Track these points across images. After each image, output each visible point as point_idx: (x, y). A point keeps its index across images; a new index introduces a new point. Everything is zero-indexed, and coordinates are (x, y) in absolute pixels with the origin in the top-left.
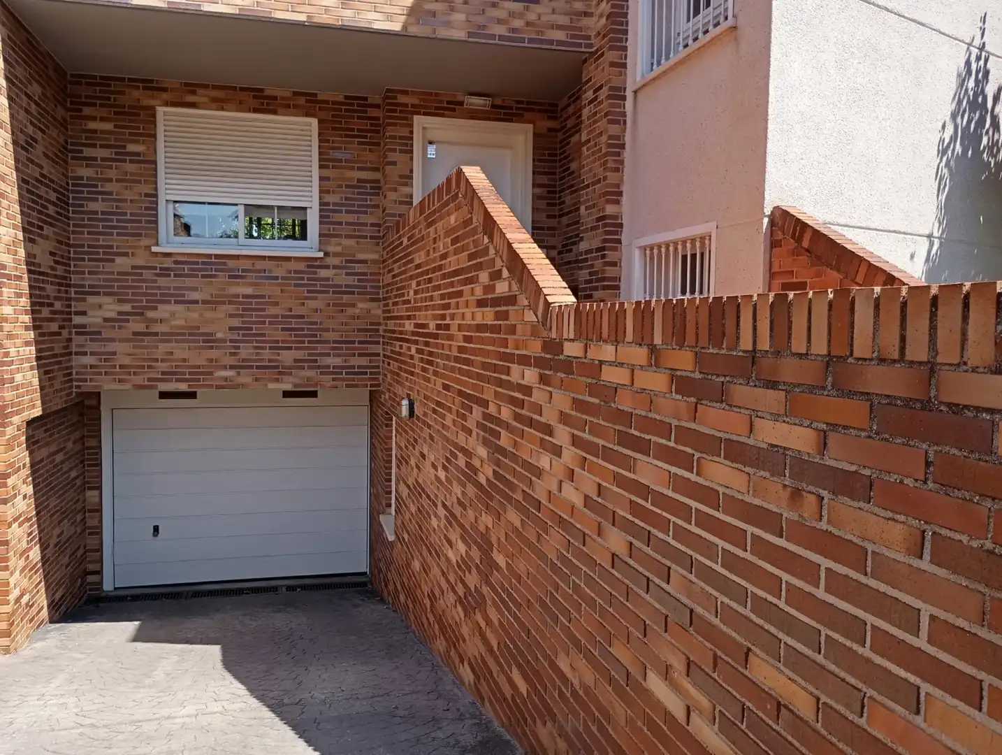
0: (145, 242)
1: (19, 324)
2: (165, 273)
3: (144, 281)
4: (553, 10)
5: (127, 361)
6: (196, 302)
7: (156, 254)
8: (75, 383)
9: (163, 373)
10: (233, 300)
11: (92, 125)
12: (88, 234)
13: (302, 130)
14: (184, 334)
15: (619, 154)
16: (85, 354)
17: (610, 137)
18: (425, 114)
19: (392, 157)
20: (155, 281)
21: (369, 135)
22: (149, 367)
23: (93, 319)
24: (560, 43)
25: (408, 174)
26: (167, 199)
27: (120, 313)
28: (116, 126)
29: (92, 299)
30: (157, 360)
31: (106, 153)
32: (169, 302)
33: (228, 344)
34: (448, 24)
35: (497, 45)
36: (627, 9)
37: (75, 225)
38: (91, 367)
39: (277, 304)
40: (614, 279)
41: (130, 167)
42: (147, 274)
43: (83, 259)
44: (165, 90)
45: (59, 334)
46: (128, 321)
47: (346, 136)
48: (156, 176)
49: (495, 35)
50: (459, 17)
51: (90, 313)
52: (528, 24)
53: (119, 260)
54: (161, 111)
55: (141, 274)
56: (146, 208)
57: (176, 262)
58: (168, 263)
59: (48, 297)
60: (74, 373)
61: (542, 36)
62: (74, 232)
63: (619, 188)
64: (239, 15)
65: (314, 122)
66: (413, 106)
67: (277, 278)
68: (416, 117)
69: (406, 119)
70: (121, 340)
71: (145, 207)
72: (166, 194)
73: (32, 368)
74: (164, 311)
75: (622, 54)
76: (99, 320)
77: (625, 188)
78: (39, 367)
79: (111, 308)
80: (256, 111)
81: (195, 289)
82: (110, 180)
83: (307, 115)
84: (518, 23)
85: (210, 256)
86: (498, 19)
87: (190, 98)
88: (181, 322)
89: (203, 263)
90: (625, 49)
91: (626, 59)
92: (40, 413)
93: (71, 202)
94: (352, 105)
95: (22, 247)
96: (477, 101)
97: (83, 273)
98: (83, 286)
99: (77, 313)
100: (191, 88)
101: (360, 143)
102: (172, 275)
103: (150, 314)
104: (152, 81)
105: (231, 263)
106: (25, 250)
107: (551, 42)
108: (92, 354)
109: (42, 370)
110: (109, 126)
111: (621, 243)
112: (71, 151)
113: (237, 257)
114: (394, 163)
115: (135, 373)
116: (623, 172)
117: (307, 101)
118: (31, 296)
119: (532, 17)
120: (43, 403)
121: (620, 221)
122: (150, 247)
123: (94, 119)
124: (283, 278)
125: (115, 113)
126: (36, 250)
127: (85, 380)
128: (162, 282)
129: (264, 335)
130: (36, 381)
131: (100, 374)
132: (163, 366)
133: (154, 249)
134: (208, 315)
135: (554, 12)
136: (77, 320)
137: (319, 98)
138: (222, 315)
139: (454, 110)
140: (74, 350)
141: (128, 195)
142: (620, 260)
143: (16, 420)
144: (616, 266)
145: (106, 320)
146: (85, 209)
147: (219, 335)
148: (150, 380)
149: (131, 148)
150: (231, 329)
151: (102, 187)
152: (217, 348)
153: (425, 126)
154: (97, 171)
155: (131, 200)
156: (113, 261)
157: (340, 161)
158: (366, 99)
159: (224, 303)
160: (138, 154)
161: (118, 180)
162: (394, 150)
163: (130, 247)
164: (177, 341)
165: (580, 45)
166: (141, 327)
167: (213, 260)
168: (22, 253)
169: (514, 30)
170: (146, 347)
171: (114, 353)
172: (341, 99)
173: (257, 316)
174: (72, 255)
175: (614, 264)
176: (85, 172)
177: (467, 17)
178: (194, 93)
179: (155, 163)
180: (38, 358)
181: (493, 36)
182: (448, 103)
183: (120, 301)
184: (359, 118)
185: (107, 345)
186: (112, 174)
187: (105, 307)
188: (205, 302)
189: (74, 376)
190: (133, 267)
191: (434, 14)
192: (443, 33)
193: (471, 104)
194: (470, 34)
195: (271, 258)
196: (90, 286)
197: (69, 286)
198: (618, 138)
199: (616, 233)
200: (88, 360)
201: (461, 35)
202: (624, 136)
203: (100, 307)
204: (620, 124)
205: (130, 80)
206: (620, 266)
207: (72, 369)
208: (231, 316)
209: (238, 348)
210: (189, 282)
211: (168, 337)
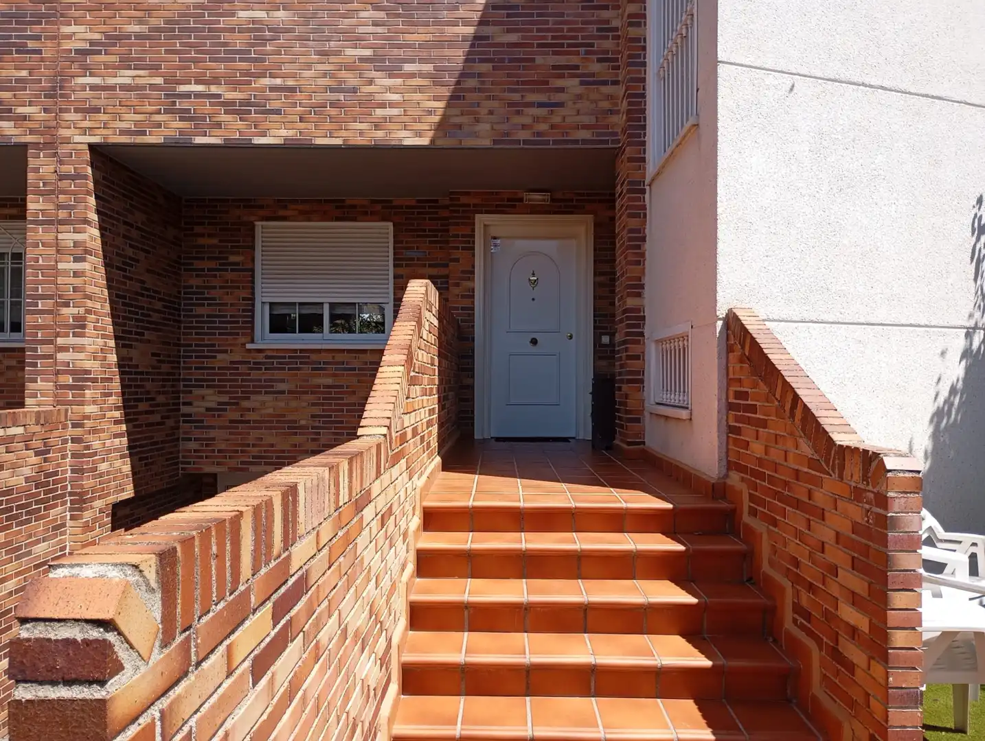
0: (242, 340)
1: (106, 419)
2: (257, 366)
3: (240, 374)
4: (578, 111)
5: (223, 447)
6: (283, 392)
7: (249, 351)
8: (181, 466)
9: (254, 457)
10: (314, 390)
11: (201, 241)
12: (195, 335)
13: (380, 233)
14: (272, 422)
15: (639, 247)
16: (190, 439)
17: (631, 231)
18: (487, 212)
19: (457, 254)
20: (249, 374)
21: (440, 234)
22: (242, 451)
23: (197, 409)
24: (585, 141)
25: (471, 269)
26: (264, 301)
27: (220, 403)
28: (220, 241)
29: (196, 392)
30: (248, 445)
31: (212, 265)
32: (260, 393)
33: (310, 430)
34: (476, 135)
35: (522, 149)
36: (645, 105)
37: (185, 328)
38: (195, 451)
39: (354, 393)
40: (638, 373)
41: (230, 275)
42: (243, 368)
43: (191, 357)
44: (261, 207)
45: (163, 423)
46: (225, 410)
47: (418, 236)
48: (253, 282)
49: (520, 140)
50: (484, 127)
51: (196, 403)
52: (553, 127)
53: (220, 356)
54: (259, 224)
55: (237, 369)
56: (244, 311)
57: (267, 357)
58: (260, 358)
59: (148, 392)
60: (181, 457)
61: (566, 136)
62: (184, 334)
63: (640, 281)
64: (284, 144)
65: (390, 225)
66: (475, 205)
67: (354, 369)
68: (477, 216)
69: (469, 218)
70: (220, 428)
71: (242, 309)
72: (262, 296)
73: (122, 457)
74: (255, 401)
75: (641, 149)
76: (202, 410)
77: (647, 280)
78: (131, 455)
79: (212, 398)
80: (338, 219)
81: (283, 381)
82: (215, 287)
83: (384, 219)
84: (543, 127)
85: (295, 351)
86: (523, 125)
87: (281, 213)
88: (270, 411)
89: (290, 357)
90: (644, 144)
91: (644, 153)
92: (132, 495)
93: (182, 307)
94: (424, 207)
95: (114, 352)
96: (537, 196)
97: (190, 368)
98: (190, 380)
99: (185, 404)
100: (282, 204)
101: (431, 242)
102: (263, 369)
103: (245, 404)
104: (249, 200)
105: (314, 357)
106: (117, 355)
107: (576, 142)
108: (196, 439)
109: (136, 457)
110: (215, 241)
111: (644, 336)
112: (184, 264)
113: (319, 351)
114: (457, 260)
115: (230, 457)
116: (644, 264)
117: (383, 207)
118: (123, 394)
119: (556, 119)
120: (135, 487)
121: (642, 314)
122: (245, 344)
123: (202, 235)
124: (360, 369)
125: (220, 230)
126: (134, 353)
127: (189, 463)
128: (255, 374)
129: (342, 422)
130: (127, 468)
131: (201, 457)
132: (255, 451)
133: (249, 346)
134: (294, 404)
135: (578, 113)
136: (185, 409)
137: (394, 204)
138: (305, 404)
139: (514, 206)
140: (181, 436)
141: (228, 300)
142: (643, 353)
143: (98, 504)
144: (639, 359)
145: (208, 409)
146: (194, 313)
147: (303, 422)
148: (242, 463)
149: (233, 259)
150: (313, 416)
151: (208, 294)
152: (301, 434)
153: (486, 223)
154: (204, 280)
155: (231, 304)
156: (215, 357)
157: (412, 259)
158: (436, 201)
159: (306, 393)
160: (237, 264)
161: (221, 287)
162: (457, 248)
163: (230, 345)
164: (266, 428)
165: (607, 142)
166: (236, 416)
167: (298, 354)
168: (113, 358)
169: (539, 134)
170: (240, 434)
171: (213, 439)
172: (413, 203)
173: (336, 405)
174: (182, 354)
175: (637, 357)
176: (195, 282)
177: (492, 127)
178: (285, 207)
179: (253, 270)
180: (129, 448)
181: (518, 142)
182: (509, 200)
183: (220, 392)
184: (430, 219)
185: (209, 432)
186: (216, 283)
187: (207, 398)
188: (290, 392)
189: (181, 459)
190: (232, 362)
191: (460, 126)
192: (469, 143)
193: (530, 200)
194: (495, 142)
195: (349, 351)
196: (196, 380)
197: (178, 380)
198: (638, 231)
199: (638, 326)
200: (193, 445)
201: (486, 143)
202: (645, 229)
203: (203, 398)
204: (640, 217)
205: (234, 201)
206: (644, 360)
207: (179, 453)
208: (313, 404)
209: (319, 434)
210: (278, 374)
211: (258, 424)
